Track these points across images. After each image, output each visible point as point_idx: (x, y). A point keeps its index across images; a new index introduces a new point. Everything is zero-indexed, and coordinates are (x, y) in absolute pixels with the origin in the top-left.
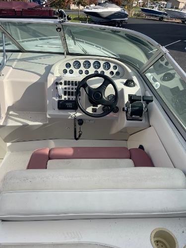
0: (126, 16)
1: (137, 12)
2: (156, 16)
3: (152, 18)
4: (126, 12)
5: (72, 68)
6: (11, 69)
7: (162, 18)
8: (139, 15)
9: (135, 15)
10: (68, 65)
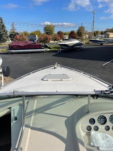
0: (82, 44)
1: (86, 42)
2: (98, 43)
3: (96, 44)
4: (82, 43)
5: (97, 124)
6: (30, 130)
7: (102, 44)
8: (88, 43)
9: (86, 43)
10: (92, 121)
